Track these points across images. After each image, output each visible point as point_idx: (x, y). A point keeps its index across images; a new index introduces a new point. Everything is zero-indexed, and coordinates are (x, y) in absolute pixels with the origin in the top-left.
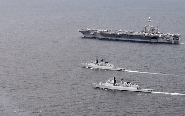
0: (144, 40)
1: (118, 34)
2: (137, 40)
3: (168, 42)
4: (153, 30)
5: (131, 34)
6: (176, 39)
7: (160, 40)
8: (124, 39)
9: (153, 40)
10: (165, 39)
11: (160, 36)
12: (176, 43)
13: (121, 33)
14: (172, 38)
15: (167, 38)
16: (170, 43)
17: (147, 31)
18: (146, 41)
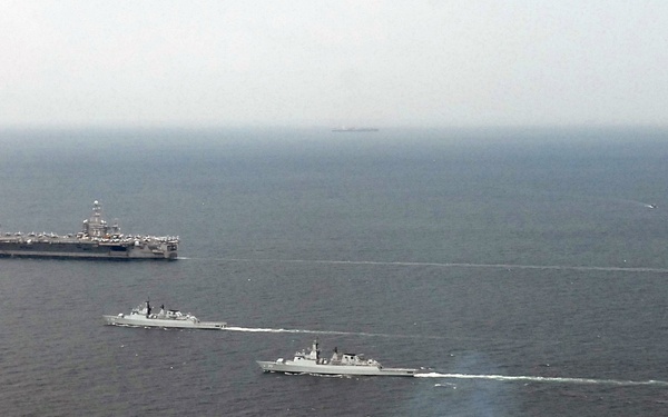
0: (93, 255)
1: (29, 241)
2: (74, 254)
3: (154, 256)
4: (106, 230)
5: (55, 241)
6: (172, 247)
7: (135, 253)
8: (40, 253)
9: (119, 254)
10: (146, 249)
11: (137, 243)
12: (171, 259)
13: (34, 240)
14: (164, 248)
15: (152, 248)
16: (158, 259)
17: (90, 232)
18: (97, 255)
